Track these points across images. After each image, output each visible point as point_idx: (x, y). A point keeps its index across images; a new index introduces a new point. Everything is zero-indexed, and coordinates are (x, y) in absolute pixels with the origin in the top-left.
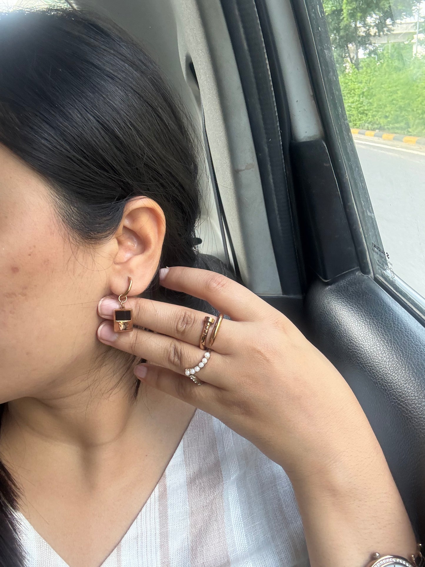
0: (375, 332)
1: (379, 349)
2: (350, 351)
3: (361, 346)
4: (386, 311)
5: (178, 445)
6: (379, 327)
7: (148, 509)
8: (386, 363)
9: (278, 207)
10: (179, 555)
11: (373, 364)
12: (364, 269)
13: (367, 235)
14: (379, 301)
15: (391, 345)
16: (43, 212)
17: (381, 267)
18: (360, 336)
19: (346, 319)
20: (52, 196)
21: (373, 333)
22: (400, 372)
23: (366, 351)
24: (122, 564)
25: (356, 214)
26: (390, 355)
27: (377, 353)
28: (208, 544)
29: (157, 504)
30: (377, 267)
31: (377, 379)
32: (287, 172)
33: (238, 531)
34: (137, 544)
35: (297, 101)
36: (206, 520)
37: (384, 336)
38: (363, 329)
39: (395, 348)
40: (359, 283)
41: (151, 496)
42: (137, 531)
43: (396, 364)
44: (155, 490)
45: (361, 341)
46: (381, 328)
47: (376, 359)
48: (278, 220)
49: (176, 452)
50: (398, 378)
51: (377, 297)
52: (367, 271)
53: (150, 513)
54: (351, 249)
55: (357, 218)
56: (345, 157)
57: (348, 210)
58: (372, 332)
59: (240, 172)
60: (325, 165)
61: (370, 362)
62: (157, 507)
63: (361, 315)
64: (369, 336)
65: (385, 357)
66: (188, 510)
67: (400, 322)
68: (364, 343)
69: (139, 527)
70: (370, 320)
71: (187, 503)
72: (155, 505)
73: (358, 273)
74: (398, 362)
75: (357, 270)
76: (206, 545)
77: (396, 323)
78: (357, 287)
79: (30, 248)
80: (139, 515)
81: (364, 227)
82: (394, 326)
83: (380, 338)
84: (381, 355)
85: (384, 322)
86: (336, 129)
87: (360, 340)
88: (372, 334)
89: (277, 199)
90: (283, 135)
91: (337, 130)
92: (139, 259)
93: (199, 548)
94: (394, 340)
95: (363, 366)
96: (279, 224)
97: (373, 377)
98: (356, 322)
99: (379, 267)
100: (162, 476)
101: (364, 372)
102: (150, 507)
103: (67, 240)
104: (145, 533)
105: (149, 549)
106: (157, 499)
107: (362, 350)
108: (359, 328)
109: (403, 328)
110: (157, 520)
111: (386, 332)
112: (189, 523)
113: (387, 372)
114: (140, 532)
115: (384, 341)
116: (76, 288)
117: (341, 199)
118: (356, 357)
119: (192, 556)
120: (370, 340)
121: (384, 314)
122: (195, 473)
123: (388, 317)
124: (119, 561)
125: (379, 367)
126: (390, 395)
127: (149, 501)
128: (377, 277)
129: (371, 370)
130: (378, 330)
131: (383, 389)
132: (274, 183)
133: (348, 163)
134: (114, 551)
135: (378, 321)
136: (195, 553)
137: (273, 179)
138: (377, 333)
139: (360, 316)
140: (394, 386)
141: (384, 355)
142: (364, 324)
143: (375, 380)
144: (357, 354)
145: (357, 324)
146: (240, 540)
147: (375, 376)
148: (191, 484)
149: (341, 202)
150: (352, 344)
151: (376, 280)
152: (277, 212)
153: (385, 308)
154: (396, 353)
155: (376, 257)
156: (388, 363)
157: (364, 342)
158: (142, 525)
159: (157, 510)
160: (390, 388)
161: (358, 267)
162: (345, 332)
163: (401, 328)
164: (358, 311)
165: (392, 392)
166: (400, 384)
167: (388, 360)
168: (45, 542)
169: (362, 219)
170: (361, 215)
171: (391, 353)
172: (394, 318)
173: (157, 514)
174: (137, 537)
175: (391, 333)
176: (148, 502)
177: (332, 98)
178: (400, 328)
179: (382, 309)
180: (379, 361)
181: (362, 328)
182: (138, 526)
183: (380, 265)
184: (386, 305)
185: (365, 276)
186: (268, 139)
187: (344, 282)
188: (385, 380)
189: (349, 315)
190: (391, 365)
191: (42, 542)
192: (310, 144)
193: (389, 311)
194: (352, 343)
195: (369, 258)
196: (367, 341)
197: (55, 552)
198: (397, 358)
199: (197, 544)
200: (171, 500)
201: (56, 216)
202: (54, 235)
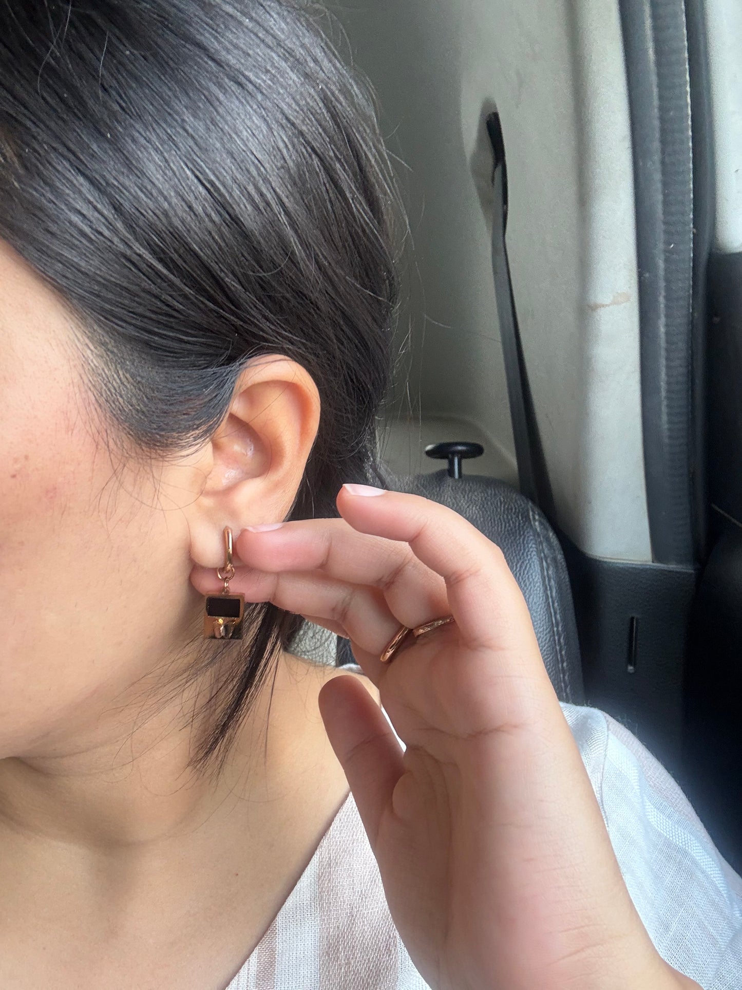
9: (667, 383)
16: (55, 379)
20: (78, 345)
35: (737, 171)
41: (241, 971)
44: (250, 959)
59: (598, 310)
79: (16, 461)
92: (253, 488)
100: (267, 929)
103: (102, 444)
106: (252, 980)
116: (112, 547)
152: (663, 394)
176: (234, 985)
186: (668, 243)
201: (83, 390)
202: (75, 432)
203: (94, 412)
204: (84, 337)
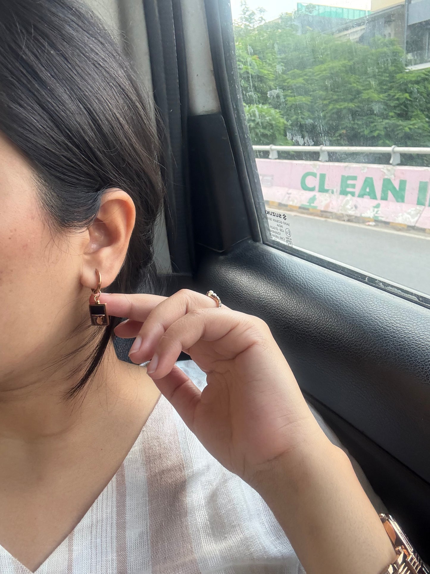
7: (105, 497)
20: (35, 180)
24: (73, 554)
29: (115, 493)
32: (184, 146)
34: (91, 533)
35: (198, 75)
42: (92, 519)
44: (112, 479)
52: (258, 238)
53: (107, 502)
60: (223, 138)
62: (115, 495)
66: (148, 502)
69: (95, 516)
71: (148, 495)
73: (251, 242)
75: (248, 239)
79: (11, 231)
80: (95, 503)
90: (182, 108)
102: (107, 496)
103: (46, 225)
104: (101, 522)
106: (115, 488)
110: (114, 510)
114: (94, 521)
117: (237, 172)
124: (70, 551)
127: (105, 490)
134: (65, 541)
136: (156, 549)
158: (97, 513)
159: (114, 499)
161: (250, 236)
173: (114, 503)
174: (92, 526)
182: (93, 514)
185: (257, 243)
186: (170, 110)
195: (259, 227)
199: (157, 539)
200: (130, 490)
202: (35, 219)
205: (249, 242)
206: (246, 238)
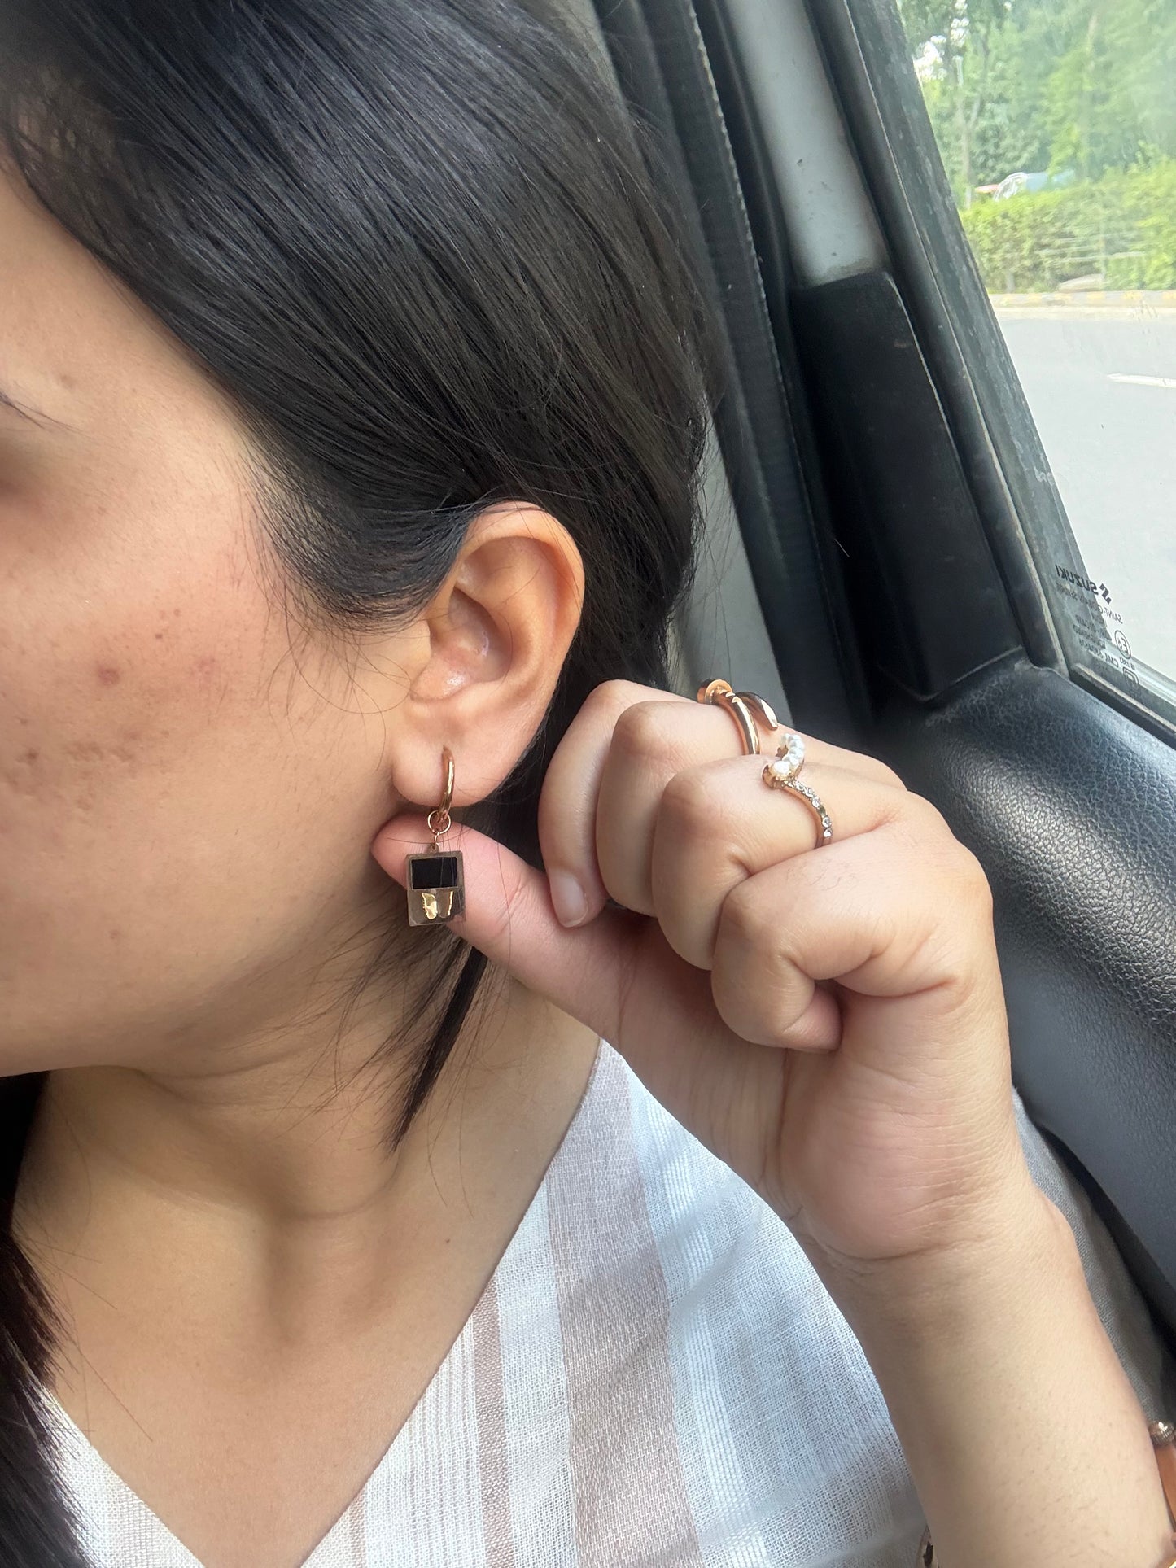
0: (1083, 819)
1: (1099, 866)
2: (1012, 887)
3: (1045, 865)
4: (1110, 758)
5: (532, 1199)
6: (1093, 805)
7: (444, 1390)
8: (1125, 902)
9: (770, 492)
10: (539, 1522)
11: (1084, 912)
12: (1038, 653)
13: (1040, 545)
14: (1088, 732)
15: (1136, 849)
17: (1088, 637)
18: (1039, 838)
19: (992, 797)
21: (1077, 824)
22: (1170, 924)
23: (1059, 878)
24: (367, 1558)
25: (1002, 487)
26: (1134, 878)
27: (1095, 879)
28: (627, 1485)
29: (471, 1371)
30: (1077, 638)
31: (1100, 953)
32: (790, 385)
33: (715, 1442)
34: (413, 1494)
35: (801, 161)
36: (618, 1412)
37: (1111, 828)
38: (1045, 817)
39: (1147, 857)
40: (1026, 693)
41: (453, 1350)
42: (413, 1457)
43: (1155, 903)
44: (464, 1332)
45: (1043, 851)
46: (1101, 805)
47: (1093, 898)
48: (773, 531)
49: (526, 1219)
50: (1163, 941)
51: (1083, 721)
52: (1047, 655)
53: (451, 1401)
54: (994, 593)
55: (1004, 495)
56: (955, 316)
57: (976, 477)
58: (1074, 822)
60: (897, 345)
61: (1075, 909)
62: (470, 1380)
63: (1039, 779)
64: (1065, 833)
65: (1118, 886)
66: (565, 1387)
67: (1158, 782)
68: (1053, 857)
69: (419, 1446)
70: (1065, 789)
71: (562, 1366)
72: (464, 1377)
73: (1021, 666)
74: (1160, 895)
75: (1015, 657)
76: (622, 1488)
77: (1146, 786)
78: (1021, 705)
79: (163, 615)
80: (417, 1409)
81: (1029, 525)
82: (1139, 797)
83: (1101, 835)
84: (1106, 883)
85: (1108, 787)
86: (921, 233)
87: (1039, 848)
88: (1074, 827)
89: (764, 468)
90: (767, 270)
91: (925, 234)
93: (599, 1498)
94: (1143, 834)
95: (1055, 925)
96: (776, 544)
97: (1086, 952)
98: (1024, 801)
99: (1082, 637)
100: (483, 1291)
101: (1058, 940)
102: (451, 1384)
103: (278, 606)
104: (437, 1460)
105: (448, 1509)
106: (470, 1358)
107: (1049, 879)
108: (1036, 816)
109: (1167, 799)
110: (472, 1421)
111: (1116, 816)
112: (567, 1425)
113: (1128, 930)
114: (419, 1460)
115: (1113, 842)
117: (954, 446)
118: (1031, 901)
119: (582, 1526)
120: (1069, 845)
121: (1108, 767)
122: (581, 1281)
123: (1121, 774)
124: (358, 1550)
125: (1102, 919)
126: (1143, 994)
127: (445, 1367)
128: (1077, 670)
129: (1079, 932)
130: (1093, 813)
131: (1121, 982)
132: (753, 418)
133: (967, 333)
134: (341, 1521)
135: (1091, 788)
136: (589, 1516)
137: (750, 407)
138: (1091, 821)
139: (1035, 783)
140: (1154, 968)
141: (1117, 881)
142: (1048, 804)
143: (1093, 959)
144: (1035, 891)
145: (1026, 807)
146: (721, 1469)
147: (1092, 947)
148: (572, 1311)
149: (954, 455)
150: (1016, 867)
151: (1076, 678)
153: (1109, 749)
154: (1153, 870)
155: (1071, 609)
156: (1129, 904)
157: (1051, 854)
158: (425, 1437)
159: (470, 1391)
160: (1141, 974)
161: (1020, 647)
162: (993, 835)
163: (1161, 798)
164: (1027, 768)
165: (1150, 985)
166: (1170, 960)
167: (1131, 893)
168: (136, 1497)
169: (1020, 500)
170: (1015, 488)
171: (1138, 874)
172: (1139, 774)
173: (471, 1404)
174: (413, 1476)
175: (1132, 816)
176: (445, 1370)
177: (901, 137)
178: (1158, 799)
179: (1100, 753)
180: (1101, 902)
181: (1043, 814)
182: (413, 1441)
183: (1086, 629)
184: (1112, 740)
185: (1043, 672)
186: (723, 284)
187: (981, 696)
188: (1125, 953)
189: (1003, 783)
190: (1140, 907)
191: (127, 1498)
192: (848, 289)
193: (1121, 756)
194: (1017, 862)
195: (1050, 616)
196: (1060, 849)
197: (166, 1529)
198: (1156, 884)
199: (593, 1488)
200: (511, 1361)
201: (255, 527)
202: (242, 584)
203: (269, 559)
204: (260, 456)
205: (1017, 666)
206: (1007, 654)
